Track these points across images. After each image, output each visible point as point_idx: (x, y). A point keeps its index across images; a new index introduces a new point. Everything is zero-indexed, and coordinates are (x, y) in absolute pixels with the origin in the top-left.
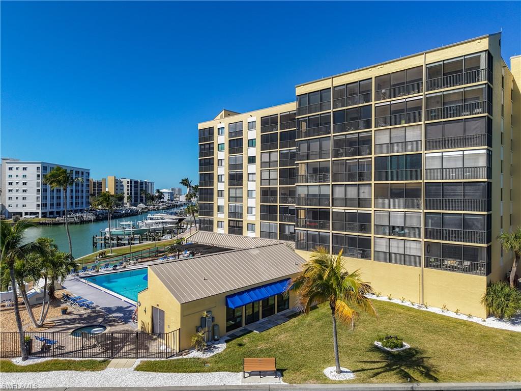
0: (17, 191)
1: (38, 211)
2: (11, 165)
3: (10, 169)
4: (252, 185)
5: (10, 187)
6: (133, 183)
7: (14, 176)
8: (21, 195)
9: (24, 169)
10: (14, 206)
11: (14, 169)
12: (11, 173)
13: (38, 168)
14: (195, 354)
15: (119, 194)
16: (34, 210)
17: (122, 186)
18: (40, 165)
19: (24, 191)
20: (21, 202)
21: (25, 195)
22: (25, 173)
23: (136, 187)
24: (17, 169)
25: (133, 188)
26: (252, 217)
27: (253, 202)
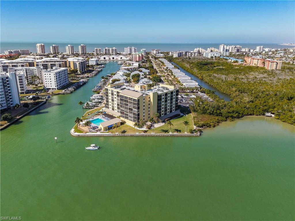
0: (48, 81)
1: (56, 88)
2: (45, 73)
3: (45, 74)
4: (116, 102)
5: (46, 80)
6: (81, 63)
7: (47, 77)
8: (50, 83)
9: (50, 74)
10: (48, 86)
11: (46, 74)
12: (45, 75)
13: (54, 74)
14: (105, 132)
15: (75, 69)
16: (55, 88)
17: (76, 65)
18: (55, 73)
19: (50, 79)
20: (50, 85)
21: (51, 83)
22: (50, 76)
23: (82, 64)
24: (47, 74)
25: (81, 65)
26: (116, 108)
27: (116, 106)
